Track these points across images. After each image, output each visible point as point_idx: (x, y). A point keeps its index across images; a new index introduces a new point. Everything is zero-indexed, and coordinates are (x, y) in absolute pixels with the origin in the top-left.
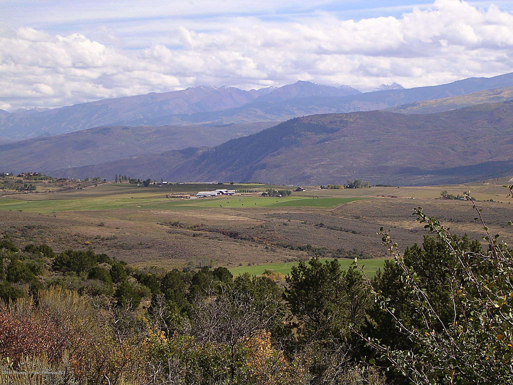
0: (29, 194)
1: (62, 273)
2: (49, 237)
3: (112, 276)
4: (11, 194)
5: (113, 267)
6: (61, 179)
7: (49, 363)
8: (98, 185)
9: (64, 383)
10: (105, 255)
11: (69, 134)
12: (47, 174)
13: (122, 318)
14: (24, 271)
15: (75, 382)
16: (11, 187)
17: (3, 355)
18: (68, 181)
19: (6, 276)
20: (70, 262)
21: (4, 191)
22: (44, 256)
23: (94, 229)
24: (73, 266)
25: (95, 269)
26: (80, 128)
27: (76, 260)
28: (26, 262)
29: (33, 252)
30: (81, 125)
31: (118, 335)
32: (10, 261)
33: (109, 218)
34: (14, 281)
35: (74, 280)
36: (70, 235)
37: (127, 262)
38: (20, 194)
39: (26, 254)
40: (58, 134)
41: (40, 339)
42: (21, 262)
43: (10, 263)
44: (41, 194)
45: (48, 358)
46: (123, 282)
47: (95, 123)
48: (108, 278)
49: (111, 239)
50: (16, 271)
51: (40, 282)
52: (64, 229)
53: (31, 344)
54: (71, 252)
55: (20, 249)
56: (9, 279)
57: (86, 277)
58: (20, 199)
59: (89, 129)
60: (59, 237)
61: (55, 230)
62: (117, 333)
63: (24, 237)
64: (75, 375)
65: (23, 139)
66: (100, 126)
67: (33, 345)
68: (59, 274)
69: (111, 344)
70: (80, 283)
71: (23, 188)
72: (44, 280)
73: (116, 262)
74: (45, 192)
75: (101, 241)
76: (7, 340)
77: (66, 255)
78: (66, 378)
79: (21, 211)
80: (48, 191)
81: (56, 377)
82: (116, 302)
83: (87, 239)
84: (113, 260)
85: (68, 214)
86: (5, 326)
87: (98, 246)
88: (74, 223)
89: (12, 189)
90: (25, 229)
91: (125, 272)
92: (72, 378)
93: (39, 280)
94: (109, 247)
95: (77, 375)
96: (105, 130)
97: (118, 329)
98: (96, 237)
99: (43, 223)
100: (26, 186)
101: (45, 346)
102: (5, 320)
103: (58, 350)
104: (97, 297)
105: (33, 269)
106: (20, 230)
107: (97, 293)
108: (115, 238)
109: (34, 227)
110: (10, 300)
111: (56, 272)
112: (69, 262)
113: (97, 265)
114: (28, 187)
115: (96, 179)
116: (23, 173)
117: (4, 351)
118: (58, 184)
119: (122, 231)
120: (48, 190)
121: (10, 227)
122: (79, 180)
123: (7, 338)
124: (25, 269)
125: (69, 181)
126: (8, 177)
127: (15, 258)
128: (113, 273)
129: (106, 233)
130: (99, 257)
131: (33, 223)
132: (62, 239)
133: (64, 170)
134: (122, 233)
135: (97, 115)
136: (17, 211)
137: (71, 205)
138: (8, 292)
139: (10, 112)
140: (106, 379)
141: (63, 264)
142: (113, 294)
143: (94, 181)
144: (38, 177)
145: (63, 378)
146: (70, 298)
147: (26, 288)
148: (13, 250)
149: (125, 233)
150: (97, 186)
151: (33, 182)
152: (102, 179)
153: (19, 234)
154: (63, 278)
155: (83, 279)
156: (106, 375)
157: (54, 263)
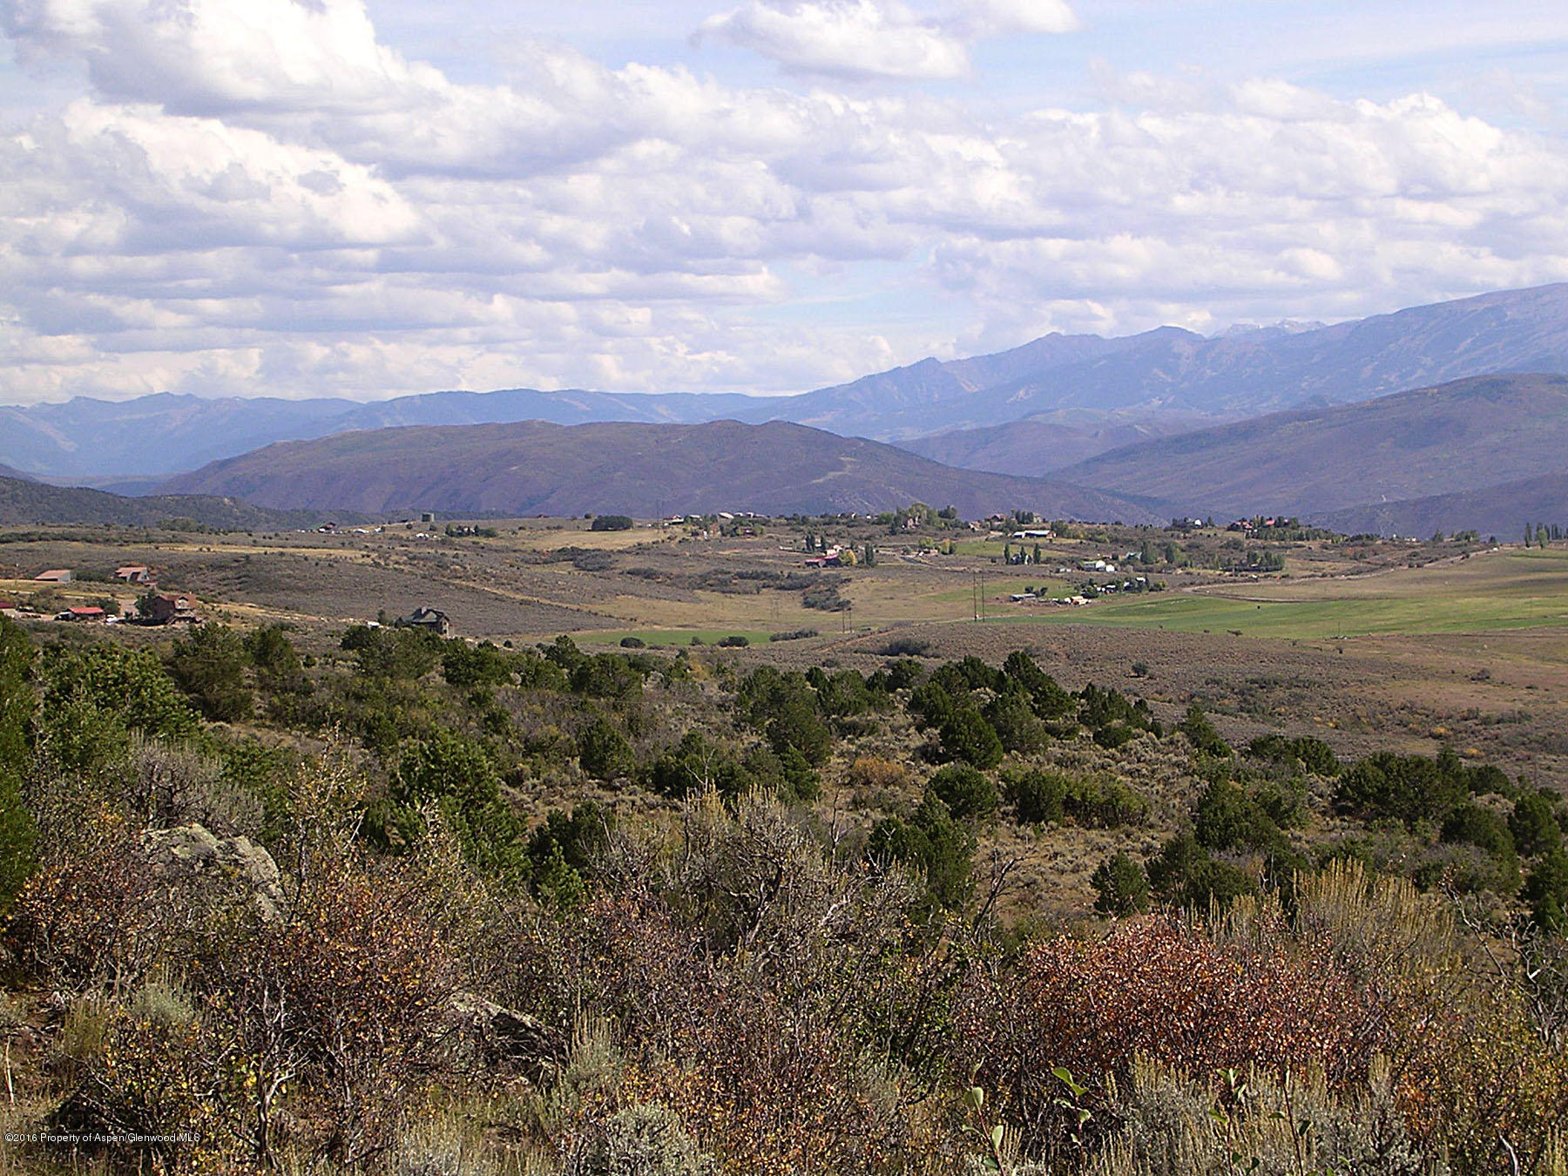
0: (1262, 582)
1: (1362, 823)
2: (1323, 712)
3: (1515, 835)
4: (1209, 583)
5: (1520, 807)
6: (1359, 537)
7: (1330, 1097)
8: (1472, 555)
9: (1378, 1156)
10: (1492, 770)
11: (1382, 399)
12: (1315, 522)
13: (1552, 965)
14: (1247, 814)
15: (1409, 1156)
16: (1207, 561)
17: (1194, 1065)
18: (1379, 542)
19: (1195, 828)
20: (1387, 790)
21: (1188, 573)
22: (1309, 769)
23: (1459, 690)
24: (1395, 802)
25: (1464, 811)
26: (1418, 379)
27: (1405, 783)
28: (1253, 786)
29: (1276, 759)
30: (1420, 372)
31: (1540, 1015)
32: (1207, 783)
33: (1505, 655)
34: (1216, 845)
35: (1399, 843)
36: (1385, 708)
37: (1561, 792)
38: (1235, 581)
39: (1254, 764)
40: (1350, 401)
41: (1305, 1021)
42: (1238, 786)
43: (1206, 791)
44: (1298, 584)
45: (1329, 1079)
46: (1550, 853)
47: (1466, 363)
48: (1505, 841)
49: (1513, 720)
50: (1222, 814)
51: (1294, 850)
52: (1367, 689)
53: (1275, 1037)
54: (1390, 757)
55: (1234, 748)
56: (1202, 839)
57: (1434, 836)
58: (1236, 597)
59: (1447, 384)
60: (1351, 713)
61: (1341, 692)
62: (1537, 1007)
63: (1249, 712)
64: (1412, 1133)
65: (1245, 417)
66: (1479, 373)
67: (1282, 1039)
68: (1352, 825)
69: (1522, 1042)
70: (1416, 854)
71: (1242, 565)
72: (1308, 842)
73: (1528, 791)
74: (1310, 577)
75: (1480, 727)
76: (1203, 1021)
77: (1375, 768)
78: (1384, 1143)
79: (1237, 634)
80: (1320, 574)
81: (1354, 1139)
82: (1528, 913)
83: (1438, 719)
84: (1517, 784)
85: (1380, 643)
86: (1198, 978)
87: (1469, 740)
88: (1399, 671)
89: (1211, 568)
90: (1250, 689)
91: (1557, 823)
92: (1402, 1143)
93: (1293, 844)
94: (1505, 745)
95: (1418, 1134)
96: (1494, 387)
97: (1538, 998)
98: (1465, 714)
99: (1305, 672)
100: (1252, 557)
101: (1318, 1044)
102: (1198, 961)
103: (1357, 1055)
104: (1470, 896)
105: (1276, 811)
106: (1236, 690)
107: (1470, 887)
108: (1523, 717)
109: (1276, 683)
110: (1212, 902)
111: (1345, 821)
112: (1383, 790)
113: (1470, 799)
114: (1258, 560)
115: (1467, 538)
116: (1244, 520)
117: (1195, 1054)
118: (1349, 551)
119: (1544, 696)
120: (1320, 569)
121: (1204, 680)
122: (1414, 540)
123: (1204, 1014)
124: (1252, 809)
125: (1384, 544)
126: (1199, 531)
127: (1220, 775)
128: (1519, 825)
129: (1494, 702)
130: (1474, 775)
131: (1272, 670)
132: (1363, 719)
133: (1368, 510)
134: (1545, 703)
135: (1469, 340)
136: (1226, 633)
137: (1391, 616)
138: (1202, 879)
139: (1206, 336)
140: (1505, 1148)
141: (1366, 797)
142: (1520, 891)
143: (1460, 543)
144: (1289, 532)
145: (1374, 1142)
146: (1390, 899)
147: (1254, 865)
148: (1215, 752)
149: (1554, 702)
150: (1468, 557)
151: (1275, 546)
152: (1485, 537)
153: (1232, 703)
154: (1364, 837)
155: (1426, 842)
156: (1506, 1137)
157: (1338, 792)
